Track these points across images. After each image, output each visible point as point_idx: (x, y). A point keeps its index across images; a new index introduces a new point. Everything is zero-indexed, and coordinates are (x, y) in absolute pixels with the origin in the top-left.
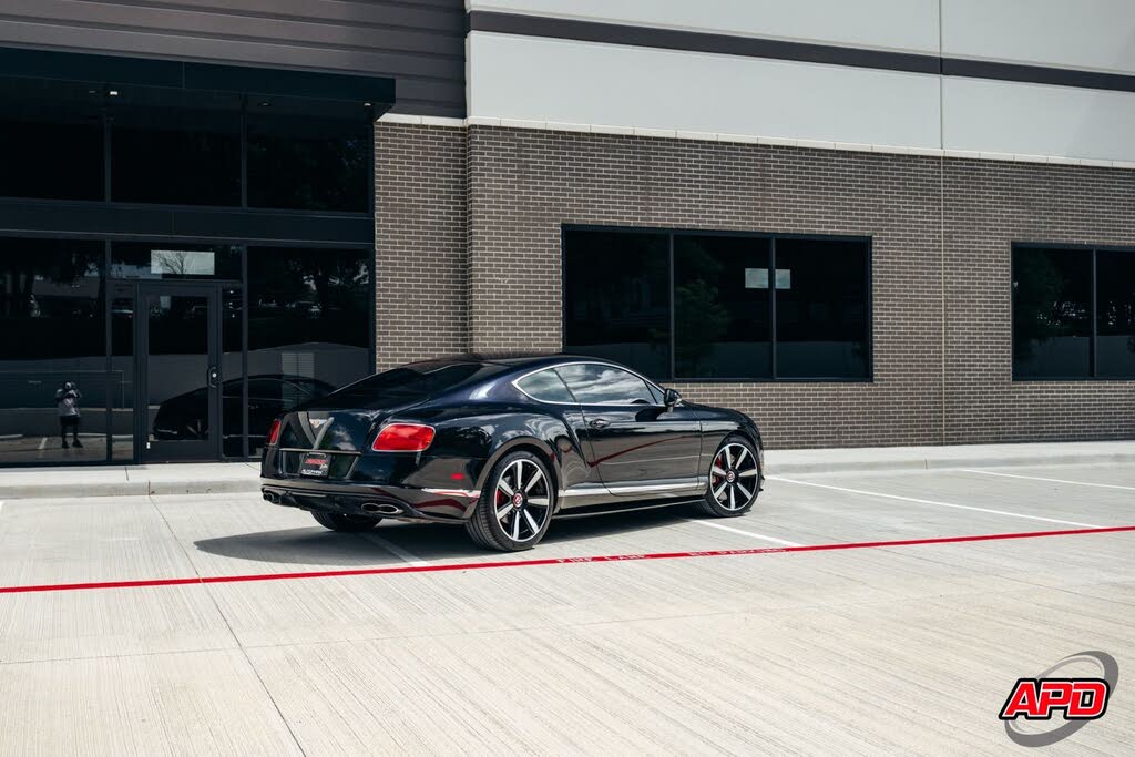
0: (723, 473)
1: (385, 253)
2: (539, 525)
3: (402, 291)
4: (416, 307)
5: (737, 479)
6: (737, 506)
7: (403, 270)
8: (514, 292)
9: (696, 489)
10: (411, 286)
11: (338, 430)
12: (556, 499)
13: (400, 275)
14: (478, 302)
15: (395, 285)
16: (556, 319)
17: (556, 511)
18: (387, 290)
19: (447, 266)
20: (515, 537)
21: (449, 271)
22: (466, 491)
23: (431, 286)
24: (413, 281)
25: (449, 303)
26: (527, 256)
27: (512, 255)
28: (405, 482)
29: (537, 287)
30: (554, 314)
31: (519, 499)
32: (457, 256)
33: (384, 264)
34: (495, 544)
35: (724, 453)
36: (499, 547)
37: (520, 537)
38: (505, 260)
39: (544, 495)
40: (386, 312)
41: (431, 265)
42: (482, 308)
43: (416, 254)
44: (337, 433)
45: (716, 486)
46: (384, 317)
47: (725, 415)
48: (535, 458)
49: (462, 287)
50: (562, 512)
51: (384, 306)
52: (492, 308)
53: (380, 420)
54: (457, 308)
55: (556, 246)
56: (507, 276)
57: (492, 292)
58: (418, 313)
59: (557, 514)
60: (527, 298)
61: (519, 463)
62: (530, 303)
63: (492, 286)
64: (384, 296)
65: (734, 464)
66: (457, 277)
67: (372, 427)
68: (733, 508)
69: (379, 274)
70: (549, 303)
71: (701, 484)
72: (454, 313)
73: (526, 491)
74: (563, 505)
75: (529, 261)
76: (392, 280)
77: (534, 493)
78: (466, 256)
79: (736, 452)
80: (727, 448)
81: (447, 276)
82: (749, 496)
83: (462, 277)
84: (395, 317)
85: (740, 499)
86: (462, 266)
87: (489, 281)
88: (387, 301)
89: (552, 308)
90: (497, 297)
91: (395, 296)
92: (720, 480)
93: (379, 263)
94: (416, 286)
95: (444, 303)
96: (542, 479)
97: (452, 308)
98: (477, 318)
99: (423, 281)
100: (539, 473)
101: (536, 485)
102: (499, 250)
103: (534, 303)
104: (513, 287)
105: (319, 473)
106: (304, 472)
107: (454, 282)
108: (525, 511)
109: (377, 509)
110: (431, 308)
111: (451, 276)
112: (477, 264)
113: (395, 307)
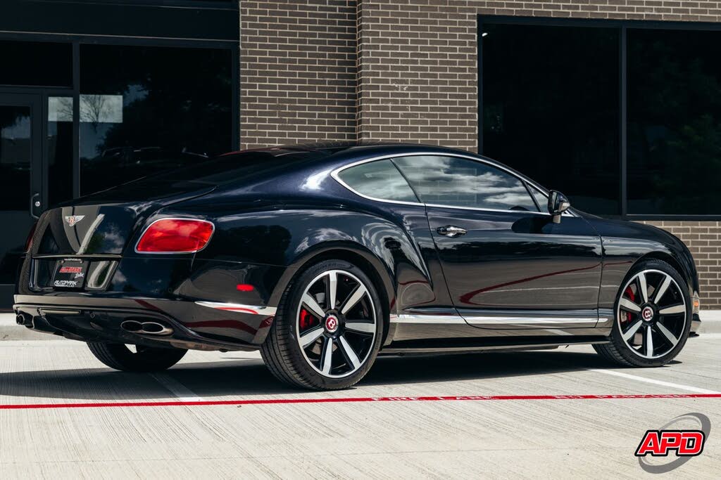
0: (637, 308)
1: (251, 53)
2: (361, 358)
3: (274, 100)
4: (290, 121)
5: (657, 317)
6: (655, 354)
7: (275, 74)
8: (416, 102)
9: (595, 326)
10: (284, 94)
11: (109, 232)
12: (386, 327)
13: (271, 81)
14: (368, 115)
15: (265, 94)
16: (470, 136)
17: (388, 342)
18: (254, 100)
19: (330, 69)
20: (326, 371)
21: (334, 76)
22: (255, 308)
23: (310, 95)
24: (288, 88)
25: (334, 116)
26: (432, 56)
27: (413, 55)
28: (176, 292)
29: (445, 96)
30: (467, 130)
31: (333, 322)
32: (344, 56)
33: (251, 66)
34: (297, 378)
35: (637, 282)
36: (304, 383)
37: (333, 372)
38: (403, 62)
39: (369, 319)
40: (254, 127)
41: (310, 68)
42: (374, 121)
43: (291, 54)
44: (107, 236)
45: (626, 326)
46: (250, 134)
47: (636, 232)
48: (356, 269)
49: (349, 97)
50: (395, 344)
51: (250, 120)
52: (387, 122)
53: (149, 213)
54: (343, 123)
55: (471, 43)
56: (406, 82)
57: (388, 101)
58: (294, 128)
59: (387, 347)
60: (432, 109)
61: (333, 275)
62: (435, 116)
63: (387, 95)
64: (250, 107)
65: (652, 297)
66: (344, 83)
67: (138, 223)
68: (650, 355)
69: (245, 79)
70: (462, 117)
71: (601, 320)
72: (339, 129)
73: (344, 312)
74: (397, 336)
75: (435, 62)
76: (261, 87)
77: (355, 315)
78: (355, 57)
79: (655, 281)
80: (641, 276)
81: (330, 83)
82: (674, 341)
83: (350, 83)
84: (264, 134)
85: (661, 344)
86: (350, 70)
87: (383, 88)
88: (254, 113)
89: (464, 123)
90: (393, 108)
91: (264, 107)
92: (633, 317)
93: (245, 66)
94: (291, 94)
95: (327, 116)
96: (365, 297)
97: (336, 123)
98: (368, 135)
99: (300, 88)
100: (362, 290)
101: (358, 306)
102: (397, 48)
103: (441, 116)
104: (413, 95)
105: (73, 284)
106: (58, 284)
107: (340, 90)
108: (341, 338)
109: (140, 327)
110: (310, 122)
111: (336, 83)
112: (367, 66)
113: (264, 120)
